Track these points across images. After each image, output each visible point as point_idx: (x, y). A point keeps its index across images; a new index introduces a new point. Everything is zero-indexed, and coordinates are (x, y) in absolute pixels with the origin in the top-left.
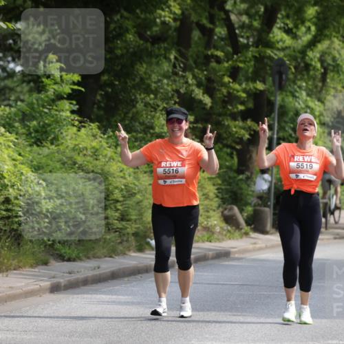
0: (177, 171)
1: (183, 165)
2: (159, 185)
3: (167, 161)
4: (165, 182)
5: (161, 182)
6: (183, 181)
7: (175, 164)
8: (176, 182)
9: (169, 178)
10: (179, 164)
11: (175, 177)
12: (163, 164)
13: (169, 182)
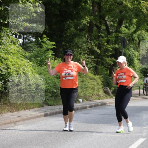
0: (70, 74)
1: (72, 71)
2: (63, 80)
3: (65, 70)
4: (66, 78)
5: (64, 79)
6: (73, 78)
7: (69, 71)
8: (70, 78)
9: (67, 77)
10: (70, 71)
11: (69, 76)
12: (64, 72)
13: (67, 78)
